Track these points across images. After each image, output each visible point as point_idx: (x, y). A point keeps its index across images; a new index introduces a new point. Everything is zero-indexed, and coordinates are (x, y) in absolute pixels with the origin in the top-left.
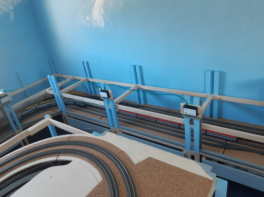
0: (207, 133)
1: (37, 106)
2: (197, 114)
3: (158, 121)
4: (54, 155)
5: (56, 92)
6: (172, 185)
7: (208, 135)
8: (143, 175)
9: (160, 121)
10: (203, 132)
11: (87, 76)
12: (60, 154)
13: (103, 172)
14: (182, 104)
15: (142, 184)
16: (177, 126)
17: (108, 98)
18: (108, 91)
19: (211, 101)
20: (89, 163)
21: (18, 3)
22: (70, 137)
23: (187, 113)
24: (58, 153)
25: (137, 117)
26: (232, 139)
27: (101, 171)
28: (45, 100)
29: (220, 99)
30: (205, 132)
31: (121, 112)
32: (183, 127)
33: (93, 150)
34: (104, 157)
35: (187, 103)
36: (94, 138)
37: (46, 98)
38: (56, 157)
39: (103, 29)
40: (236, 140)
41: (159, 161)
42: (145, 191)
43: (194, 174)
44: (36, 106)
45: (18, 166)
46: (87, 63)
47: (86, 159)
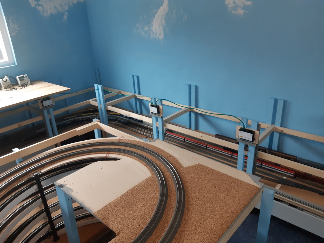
0: (262, 166)
1: (76, 117)
2: (254, 139)
3: (209, 148)
4: (104, 152)
5: (100, 104)
6: (219, 187)
7: (263, 167)
8: (192, 177)
9: (210, 148)
10: (258, 164)
11: (135, 92)
12: (110, 153)
13: (152, 169)
14: (239, 127)
15: (190, 183)
16: (230, 154)
17: (158, 114)
18: (159, 106)
19: (271, 132)
20: (138, 162)
21: (74, 4)
22: (120, 140)
23: (242, 137)
24: (108, 151)
25: (185, 141)
26: (290, 175)
27: (151, 169)
28: (85, 112)
29: (282, 131)
30: (260, 164)
31: (168, 134)
32: (236, 157)
33: (143, 152)
34: (154, 159)
35: (244, 126)
36: (143, 143)
37: (87, 110)
38: (106, 154)
39: (162, 41)
40: (293, 176)
41: (208, 167)
42: (193, 188)
43: (242, 181)
44: (74, 117)
45: (67, 158)
46: (138, 77)
47: (136, 158)
